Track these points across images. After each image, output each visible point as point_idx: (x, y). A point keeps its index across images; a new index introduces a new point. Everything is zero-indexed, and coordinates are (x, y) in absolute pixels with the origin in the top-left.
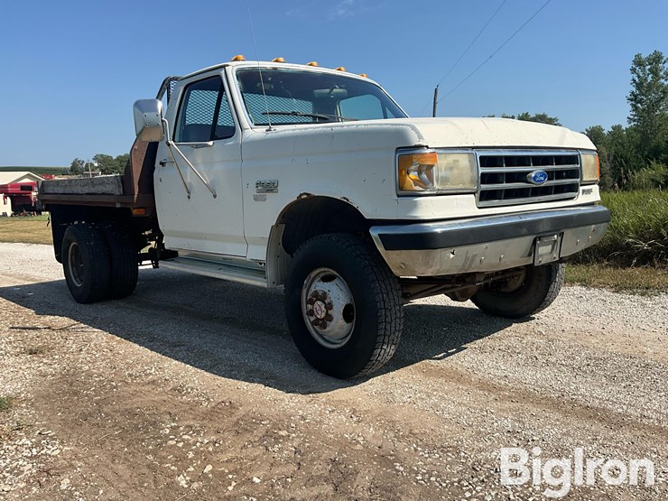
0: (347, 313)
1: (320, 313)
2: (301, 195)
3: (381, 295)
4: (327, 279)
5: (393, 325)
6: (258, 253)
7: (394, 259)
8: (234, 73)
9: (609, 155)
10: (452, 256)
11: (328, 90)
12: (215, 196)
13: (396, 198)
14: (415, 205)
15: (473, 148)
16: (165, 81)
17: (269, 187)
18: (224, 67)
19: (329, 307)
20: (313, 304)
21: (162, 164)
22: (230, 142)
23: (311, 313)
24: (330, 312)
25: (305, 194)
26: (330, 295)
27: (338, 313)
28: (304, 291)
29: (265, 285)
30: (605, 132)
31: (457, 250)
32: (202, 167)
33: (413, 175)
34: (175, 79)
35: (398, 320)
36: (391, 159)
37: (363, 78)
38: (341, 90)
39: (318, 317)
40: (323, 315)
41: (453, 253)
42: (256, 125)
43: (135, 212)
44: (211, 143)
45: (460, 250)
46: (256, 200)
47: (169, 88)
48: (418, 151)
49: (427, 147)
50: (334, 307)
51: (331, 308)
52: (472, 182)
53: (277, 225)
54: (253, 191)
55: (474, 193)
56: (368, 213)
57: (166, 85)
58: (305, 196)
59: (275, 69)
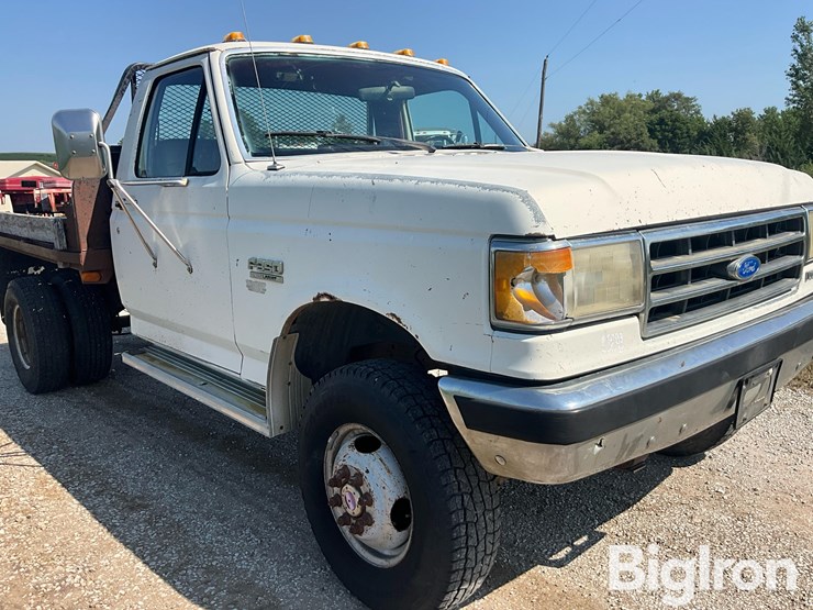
0: (399, 515)
1: (351, 506)
2: (319, 296)
3: (458, 499)
4: (365, 445)
5: (481, 548)
6: (256, 372)
7: (484, 445)
8: (224, 63)
9: (761, 147)
10: (597, 448)
11: (383, 89)
12: (191, 270)
13: (490, 331)
14: (526, 352)
15: (638, 229)
16: (127, 71)
17: (268, 272)
18: (207, 52)
19: (366, 499)
20: (341, 486)
21: (118, 205)
22: (210, 183)
23: (338, 501)
24: (368, 509)
25: (326, 295)
26: (368, 478)
27: (382, 510)
28: (329, 454)
29: (267, 433)
30: (756, 116)
31: (605, 439)
32: (171, 220)
33: (523, 290)
34: (141, 67)
35: (489, 538)
36: (481, 254)
37: (440, 67)
38: (404, 89)
39: (350, 512)
40: (357, 511)
41: (600, 445)
42: (254, 155)
43: (83, 277)
44: (183, 181)
45: (612, 439)
46: (250, 288)
47: (134, 80)
48: (535, 246)
49: (553, 238)
50: (375, 503)
51: (371, 503)
52: (635, 295)
53: (283, 336)
54: (245, 273)
55: (637, 315)
56: (434, 350)
57: (130, 76)
58: (326, 299)
59: (295, 55)
